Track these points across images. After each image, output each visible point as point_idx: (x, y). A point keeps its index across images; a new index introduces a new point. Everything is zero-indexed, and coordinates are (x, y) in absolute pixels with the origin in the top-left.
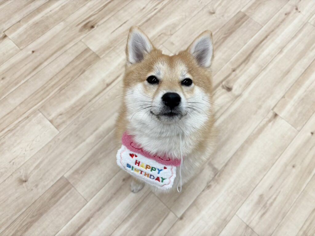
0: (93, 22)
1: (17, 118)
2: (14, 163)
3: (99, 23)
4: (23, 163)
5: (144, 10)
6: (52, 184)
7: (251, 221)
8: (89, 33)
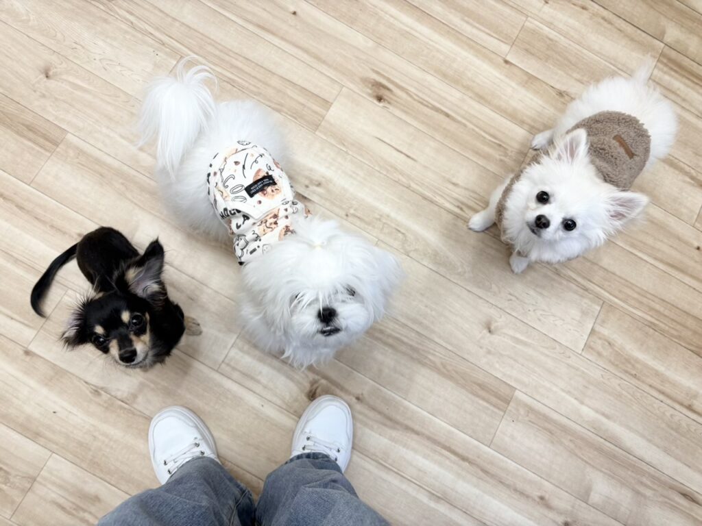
0: (391, 96)
1: (157, 29)
2: (76, 48)
3: (391, 108)
4: (78, 62)
5: (451, 187)
6: (51, 119)
7: (45, 486)
8: (364, 95)
